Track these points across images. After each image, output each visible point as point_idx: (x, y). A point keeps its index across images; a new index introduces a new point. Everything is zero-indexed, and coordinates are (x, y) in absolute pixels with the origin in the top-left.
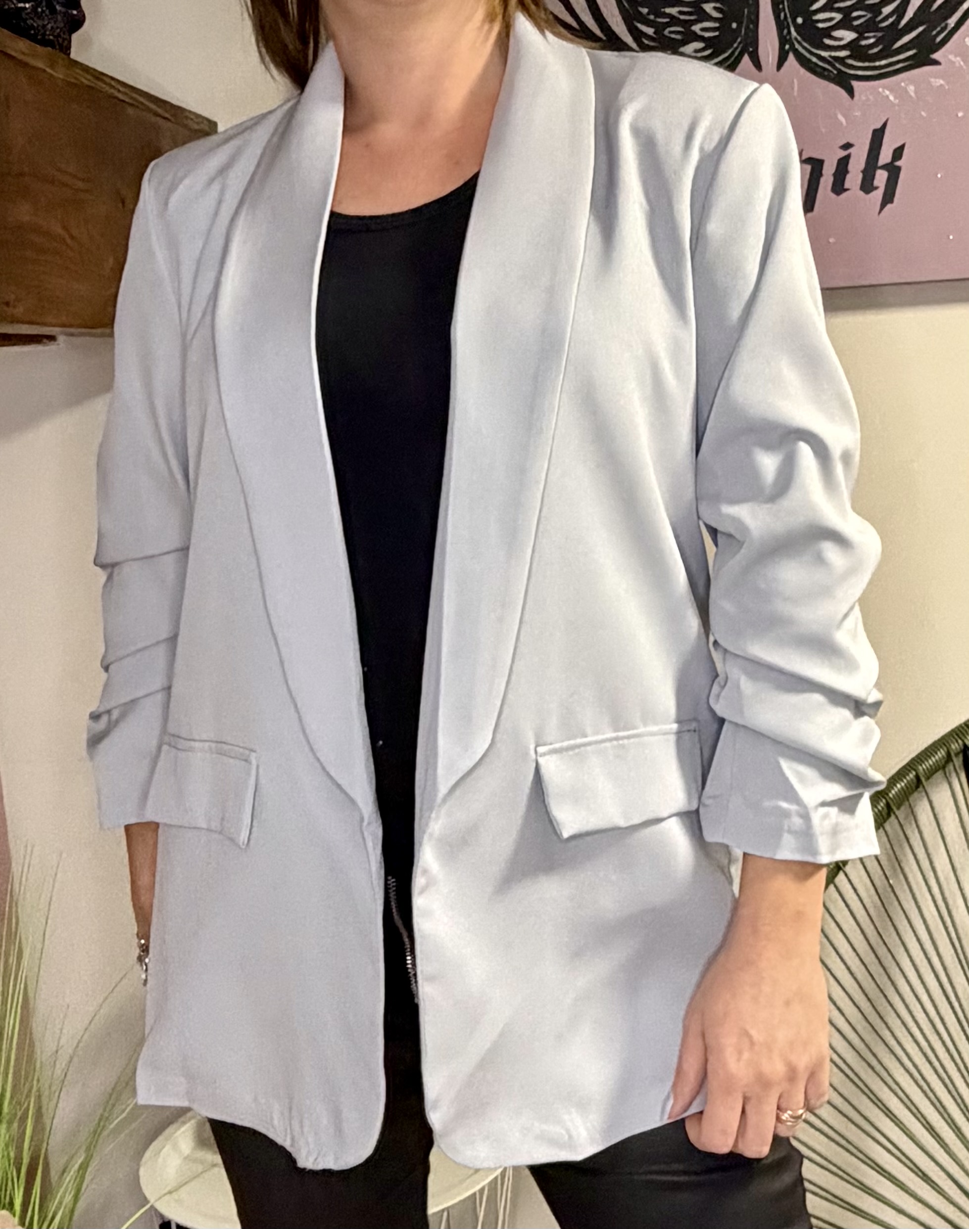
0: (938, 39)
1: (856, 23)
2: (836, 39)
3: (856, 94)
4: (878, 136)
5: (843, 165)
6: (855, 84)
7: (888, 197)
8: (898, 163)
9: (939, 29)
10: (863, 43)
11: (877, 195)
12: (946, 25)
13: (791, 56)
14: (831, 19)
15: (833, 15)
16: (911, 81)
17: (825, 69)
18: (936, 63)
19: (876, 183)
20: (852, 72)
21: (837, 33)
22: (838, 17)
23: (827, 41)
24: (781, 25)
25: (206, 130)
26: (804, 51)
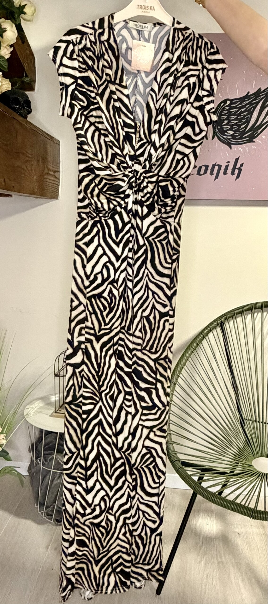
0: (255, 136)
1: (234, 129)
2: (228, 133)
3: (232, 148)
4: (237, 160)
5: (227, 167)
6: (232, 146)
7: (238, 177)
8: (241, 168)
9: (256, 133)
10: (235, 135)
11: (235, 176)
12: (257, 132)
13: (216, 137)
14: (227, 128)
15: (228, 126)
16: (247, 146)
17: (224, 141)
18: (254, 142)
19: (235, 173)
20: (232, 142)
21: (229, 132)
22: (229, 127)
23: (226, 133)
24: (214, 128)
25: (57, 143)
26: (219, 136)
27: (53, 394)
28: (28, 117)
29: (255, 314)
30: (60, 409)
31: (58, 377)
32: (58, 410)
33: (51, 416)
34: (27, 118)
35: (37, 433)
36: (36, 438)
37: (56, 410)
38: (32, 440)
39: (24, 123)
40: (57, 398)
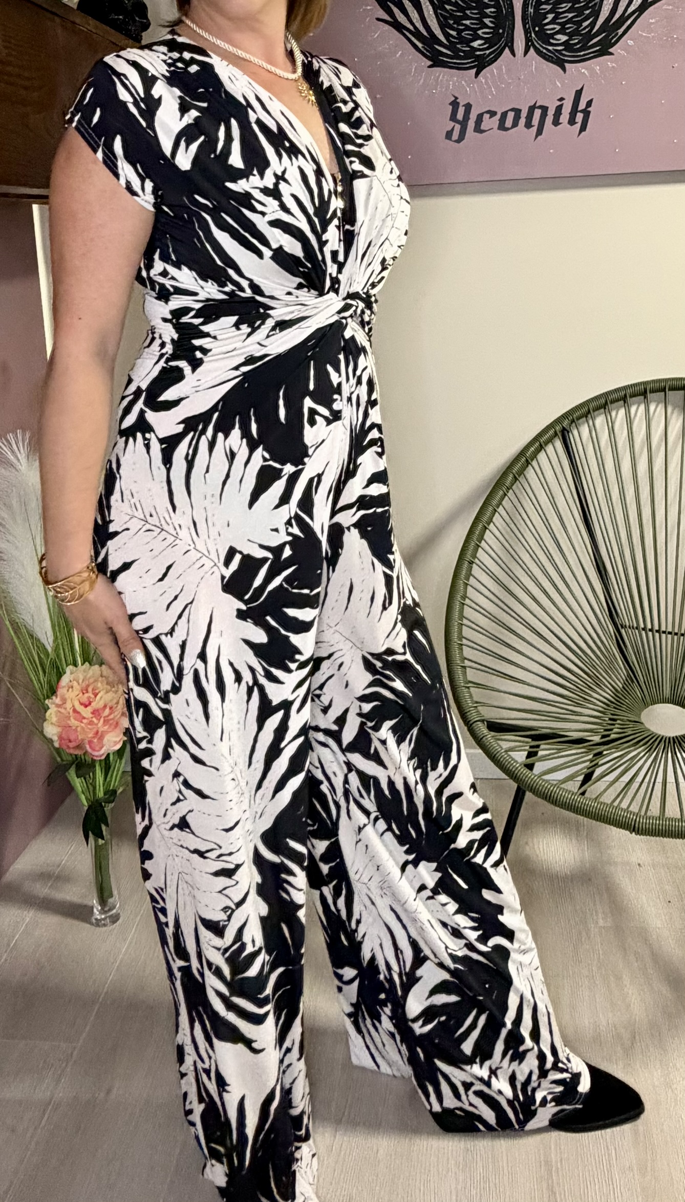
0: (613, 41)
1: (567, 31)
2: (556, 39)
9: (614, 35)
10: (571, 42)
12: (617, 34)
13: (532, 50)
14: (555, 28)
15: (555, 26)
16: (599, 64)
17: (550, 56)
18: (611, 54)
20: (566, 58)
21: (558, 36)
22: (558, 27)
23: (552, 41)
24: (527, 32)
29: (633, 409)
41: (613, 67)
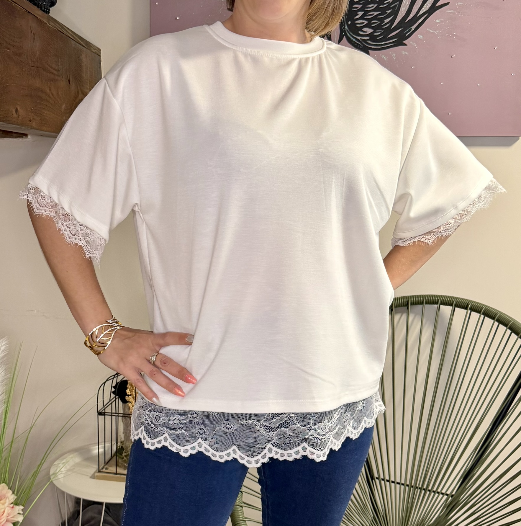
0: (407, 35)
1: (373, 26)
2: (364, 32)
9: (408, 30)
10: (375, 34)
12: (411, 29)
13: (344, 37)
14: (364, 23)
15: (364, 21)
16: (394, 52)
17: (358, 44)
18: (405, 45)
20: (370, 46)
21: (365, 29)
22: (366, 22)
23: (360, 32)
24: (341, 25)
25: (97, 53)
26: (350, 36)
27: (96, 443)
28: (51, 12)
30: (106, 467)
31: (104, 416)
32: (103, 469)
33: (93, 477)
34: (49, 13)
35: (71, 505)
36: (69, 513)
37: (100, 468)
38: (63, 516)
39: (44, 21)
40: (101, 450)
41: (406, 54)
